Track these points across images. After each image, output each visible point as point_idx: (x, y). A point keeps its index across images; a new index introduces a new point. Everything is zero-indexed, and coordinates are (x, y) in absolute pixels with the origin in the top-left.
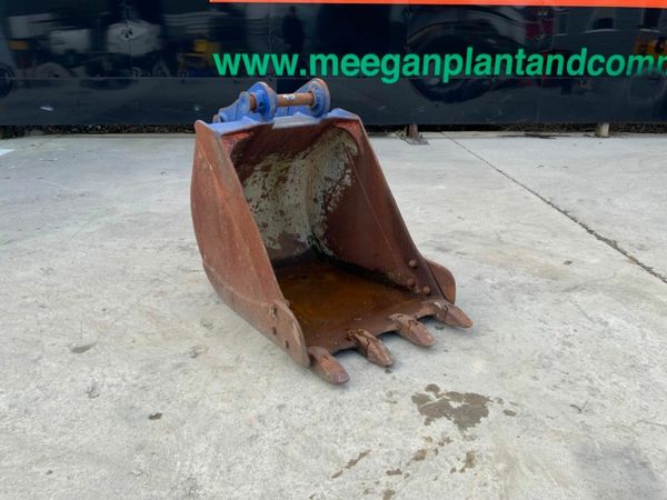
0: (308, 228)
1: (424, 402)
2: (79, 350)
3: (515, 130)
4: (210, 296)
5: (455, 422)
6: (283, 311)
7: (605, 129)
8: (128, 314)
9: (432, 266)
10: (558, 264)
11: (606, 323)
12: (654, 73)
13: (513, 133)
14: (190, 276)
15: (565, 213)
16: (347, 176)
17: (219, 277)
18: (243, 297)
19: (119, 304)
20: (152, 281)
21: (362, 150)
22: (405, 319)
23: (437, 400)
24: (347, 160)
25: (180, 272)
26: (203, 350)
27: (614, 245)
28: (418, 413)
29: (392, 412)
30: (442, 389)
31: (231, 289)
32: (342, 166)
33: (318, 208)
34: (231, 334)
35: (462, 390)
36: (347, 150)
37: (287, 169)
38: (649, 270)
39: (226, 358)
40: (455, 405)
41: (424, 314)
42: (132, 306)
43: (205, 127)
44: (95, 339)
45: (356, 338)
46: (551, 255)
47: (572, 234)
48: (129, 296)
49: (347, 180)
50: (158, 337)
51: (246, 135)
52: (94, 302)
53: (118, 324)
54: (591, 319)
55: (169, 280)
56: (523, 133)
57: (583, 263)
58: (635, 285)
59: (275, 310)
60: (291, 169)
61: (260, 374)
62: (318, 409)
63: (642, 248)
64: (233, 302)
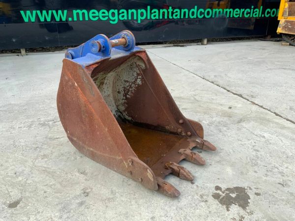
0: (115, 107)
1: (219, 198)
2: (13, 205)
3: (171, 43)
4: (75, 153)
5: (239, 206)
6: (137, 163)
7: (205, 41)
8: (32, 173)
9: (190, 122)
10: (226, 109)
11: (264, 137)
12: (222, 16)
13: (169, 45)
14: (55, 142)
15: (213, 82)
16: (139, 80)
17: (81, 143)
18: (101, 153)
19: (23, 168)
20: (36, 149)
21: (148, 66)
22: (188, 152)
23: (224, 195)
24: (138, 72)
25: (48, 140)
26: (90, 190)
27: (241, 96)
28: (220, 205)
29: (209, 207)
30: (222, 188)
31: (91, 149)
32: (135, 74)
33: (121, 96)
34: (100, 177)
35: (232, 186)
36: (138, 66)
37: (105, 78)
38: (262, 107)
39: (105, 192)
40: (233, 195)
41: (193, 147)
42: (32, 168)
43: (72, 62)
44: (20, 196)
45: (171, 168)
46: (221, 105)
47: (223, 93)
48: (26, 161)
49: (139, 82)
50: (58, 186)
51: (97, 65)
52: (6, 169)
53: (29, 182)
54: (256, 135)
55: (45, 147)
56: (172, 45)
57: (236, 107)
58: (262, 116)
59: (132, 162)
60: (107, 78)
61: (130, 199)
62: (172, 214)
63: (252, 96)
64: (93, 156)
